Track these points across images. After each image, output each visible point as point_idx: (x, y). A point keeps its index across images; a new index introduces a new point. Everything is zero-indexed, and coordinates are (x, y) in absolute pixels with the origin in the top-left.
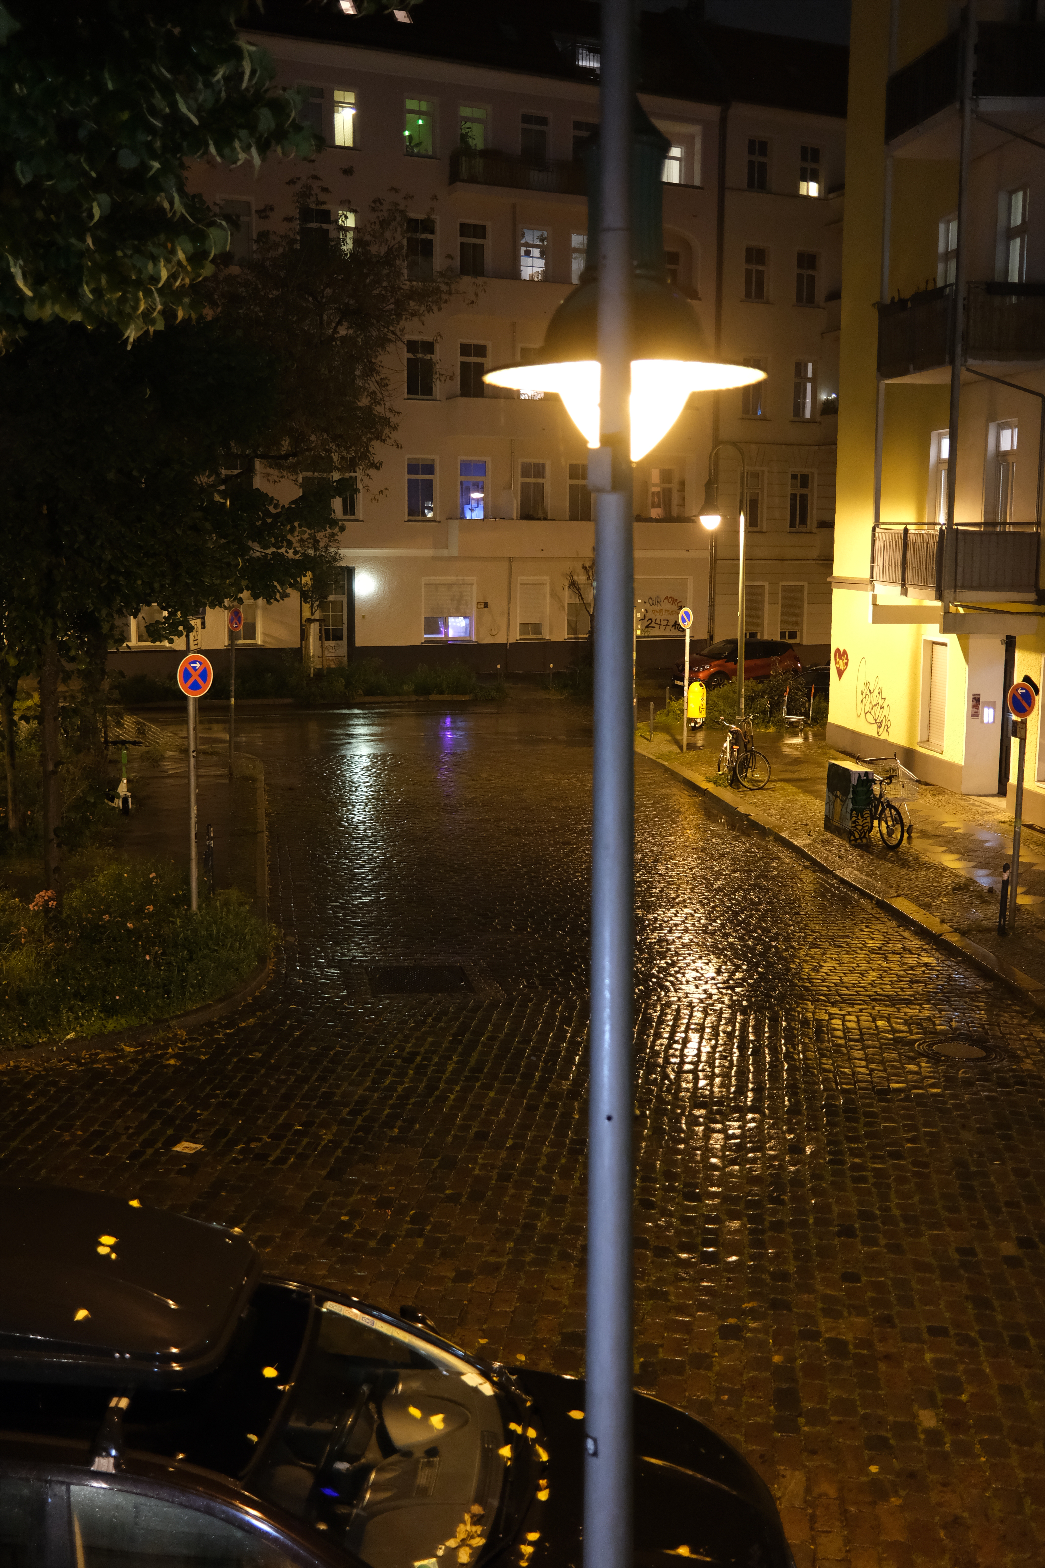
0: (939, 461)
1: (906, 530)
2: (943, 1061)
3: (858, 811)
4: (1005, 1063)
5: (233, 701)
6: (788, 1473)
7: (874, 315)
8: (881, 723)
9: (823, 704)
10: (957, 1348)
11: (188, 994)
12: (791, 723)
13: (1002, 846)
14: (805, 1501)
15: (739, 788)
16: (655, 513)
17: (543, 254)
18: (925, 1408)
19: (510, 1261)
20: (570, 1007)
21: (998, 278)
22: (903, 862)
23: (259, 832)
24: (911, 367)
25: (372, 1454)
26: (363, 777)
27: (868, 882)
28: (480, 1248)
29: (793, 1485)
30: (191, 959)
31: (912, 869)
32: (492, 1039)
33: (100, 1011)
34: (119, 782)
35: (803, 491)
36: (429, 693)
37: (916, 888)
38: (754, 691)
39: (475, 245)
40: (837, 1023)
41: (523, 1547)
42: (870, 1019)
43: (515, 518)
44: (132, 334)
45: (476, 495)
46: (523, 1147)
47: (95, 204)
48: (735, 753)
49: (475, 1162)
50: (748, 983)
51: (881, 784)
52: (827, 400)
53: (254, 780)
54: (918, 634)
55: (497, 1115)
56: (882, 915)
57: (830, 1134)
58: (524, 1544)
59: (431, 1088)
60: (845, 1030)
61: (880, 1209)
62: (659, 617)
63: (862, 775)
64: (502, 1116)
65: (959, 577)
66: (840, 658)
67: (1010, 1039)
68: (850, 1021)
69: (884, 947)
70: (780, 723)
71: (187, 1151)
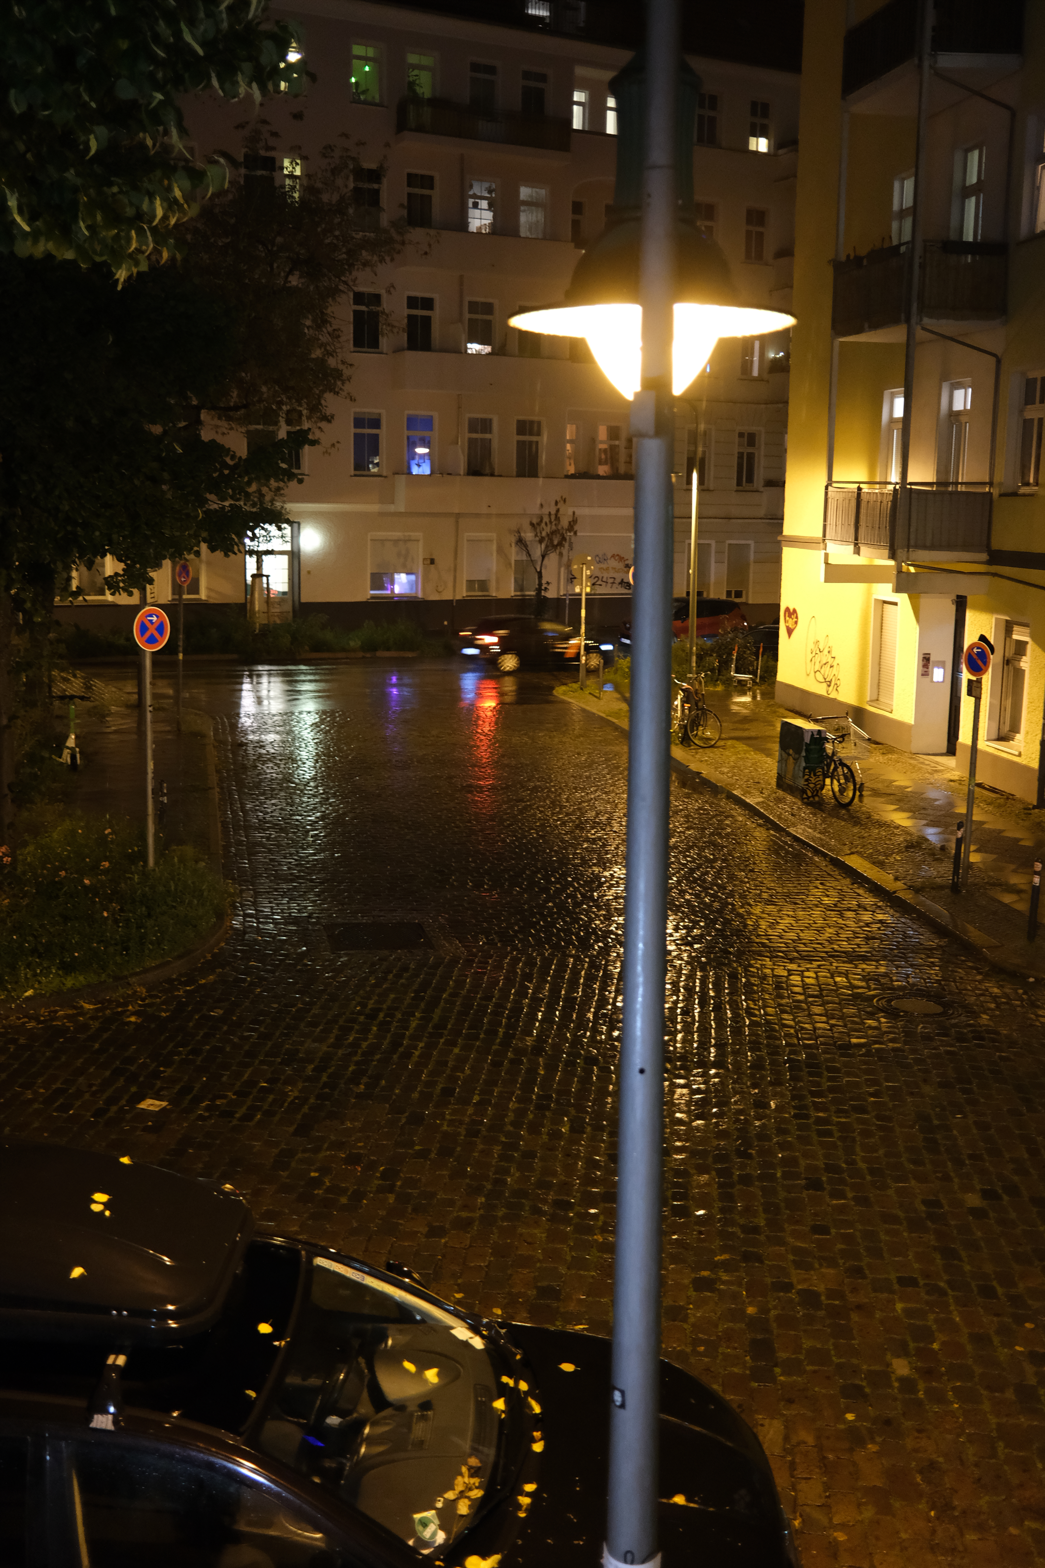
0: (892, 420)
1: (859, 489)
2: (902, 1016)
3: (811, 769)
4: (963, 1018)
5: (181, 656)
6: (767, 1422)
7: (829, 272)
8: (830, 682)
9: (771, 663)
10: (927, 1297)
11: (147, 952)
12: (740, 682)
13: (951, 804)
14: (785, 1450)
15: (690, 746)
16: (602, 470)
17: (491, 206)
18: (898, 1357)
19: (482, 1216)
20: (531, 963)
21: (953, 236)
22: (856, 821)
23: (210, 788)
24: (866, 325)
25: (365, 1408)
26: (312, 734)
27: (821, 839)
28: (451, 1203)
29: (771, 1432)
30: (149, 916)
31: (864, 826)
32: (454, 995)
33: (59, 969)
34: (67, 737)
35: (750, 450)
36: (376, 650)
37: (869, 846)
38: (702, 649)
39: (422, 196)
40: (796, 979)
41: (520, 1498)
42: (828, 975)
43: (462, 473)
44: (122, 275)
45: (421, 451)
46: (489, 1103)
47: (92, 137)
48: (687, 711)
49: (443, 1118)
50: (706, 940)
51: (833, 742)
52: (775, 358)
53: (203, 736)
54: (869, 593)
55: (463, 1071)
56: (837, 873)
57: (794, 1088)
58: (521, 1495)
59: (396, 1044)
60: (805, 986)
61: (846, 1163)
62: (605, 575)
63: (815, 733)
64: (468, 1072)
65: (912, 536)
66: (790, 616)
67: (965, 995)
68: (809, 977)
69: (839, 905)
70: (729, 681)
71: (151, 1108)
